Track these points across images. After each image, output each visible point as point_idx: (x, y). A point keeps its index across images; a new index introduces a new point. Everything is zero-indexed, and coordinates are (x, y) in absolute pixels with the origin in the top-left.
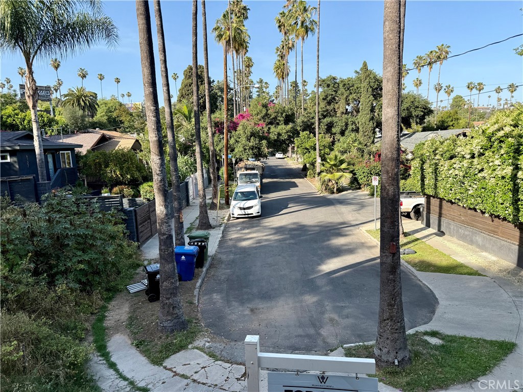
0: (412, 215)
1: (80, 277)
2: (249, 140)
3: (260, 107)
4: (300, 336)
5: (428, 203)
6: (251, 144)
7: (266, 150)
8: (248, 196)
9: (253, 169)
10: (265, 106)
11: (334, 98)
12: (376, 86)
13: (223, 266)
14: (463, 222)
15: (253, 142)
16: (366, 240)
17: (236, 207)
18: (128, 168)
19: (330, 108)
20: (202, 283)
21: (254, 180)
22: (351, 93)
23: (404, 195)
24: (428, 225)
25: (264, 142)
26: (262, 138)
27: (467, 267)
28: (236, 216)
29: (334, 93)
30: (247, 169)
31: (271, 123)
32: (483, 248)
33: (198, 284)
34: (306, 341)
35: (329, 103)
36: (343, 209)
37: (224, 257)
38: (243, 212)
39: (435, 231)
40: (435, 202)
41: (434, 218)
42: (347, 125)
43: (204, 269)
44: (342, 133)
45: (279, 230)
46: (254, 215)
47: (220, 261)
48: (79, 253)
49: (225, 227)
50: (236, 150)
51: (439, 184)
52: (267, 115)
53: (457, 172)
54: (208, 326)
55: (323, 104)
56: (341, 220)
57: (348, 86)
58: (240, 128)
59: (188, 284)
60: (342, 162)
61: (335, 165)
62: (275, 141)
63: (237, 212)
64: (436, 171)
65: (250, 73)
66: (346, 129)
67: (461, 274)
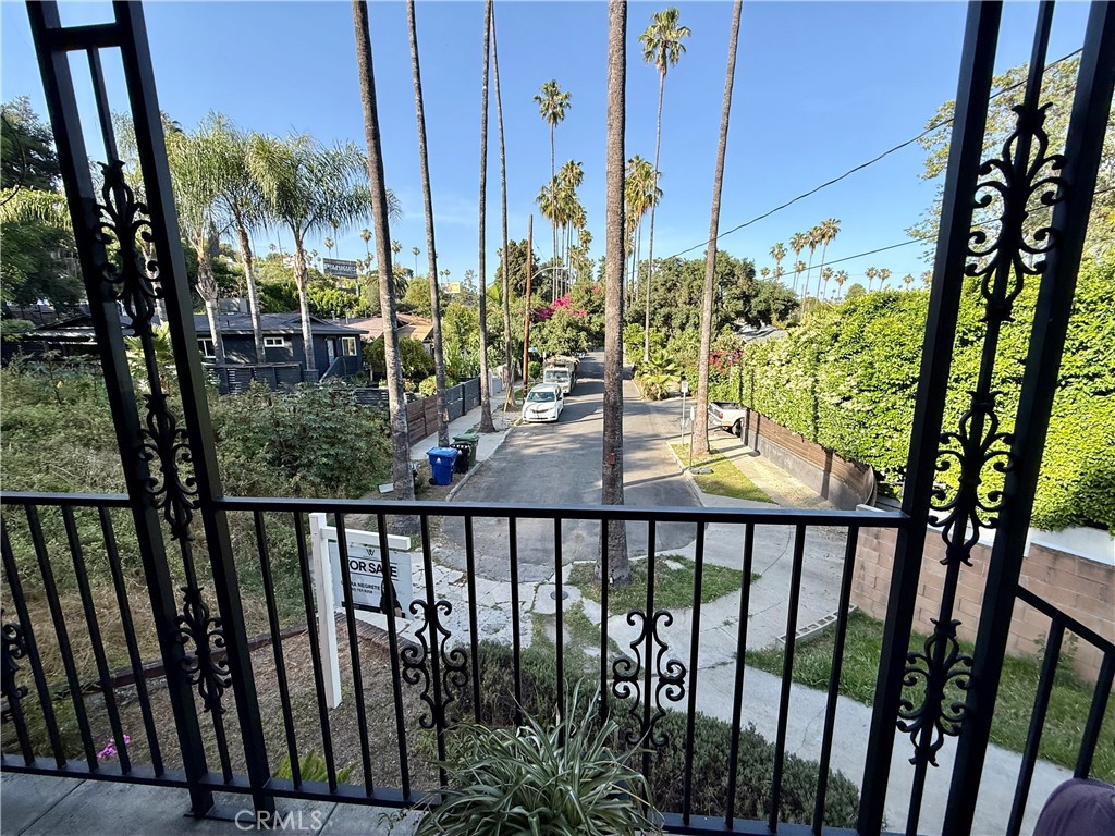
0: (734, 430)
1: (324, 471)
2: (565, 331)
3: (582, 293)
4: (536, 550)
5: (748, 416)
6: (567, 336)
7: (585, 344)
8: (546, 397)
9: (564, 366)
10: (588, 291)
11: (675, 285)
12: (727, 271)
13: (490, 474)
14: (777, 441)
15: (570, 333)
16: (667, 457)
17: (529, 411)
18: (412, 359)
19: (670, 295)
20: (459, 489)
21: (562, 379)
22: (695, 279)
23: (730, 406)
24: (746, 444)
25: (583, 334)
26: (581, 329)
27: (761, 492)
28: (528, 419)
29: (675, 278)
30: (556, 365)
31: (594, 312)
32: (792, 472)
33: (453, 490)
34: (540, 554)
35: (669, 290)
36: (658, 418)
37: (495, 464)
38: (536, 415)
39: (752, 450)
40: (753, 415)
41: (752, 433)
42: (688, 317)
43: (467, 475)
44: (682, 327)
45: (575, 438)
46: (549, 419)
47: (489, 469)
48: (325, 447)
49: (512, 432)
50: (549, 343)
51: (755, 395)
52: (590, 301)
53: (768, 381)
54: (445, 532)
55: (662, 290)
56: (650, 432)
57: (695, 270)
58: (555, 316)
59: (443, 489)
60: (669, 362)
61: (660, 365)
62: (597, 333)
63: (530, 416)
64: (752, 380)
65: (587, 249)
66: (688, 322)
67: (750, 499)
